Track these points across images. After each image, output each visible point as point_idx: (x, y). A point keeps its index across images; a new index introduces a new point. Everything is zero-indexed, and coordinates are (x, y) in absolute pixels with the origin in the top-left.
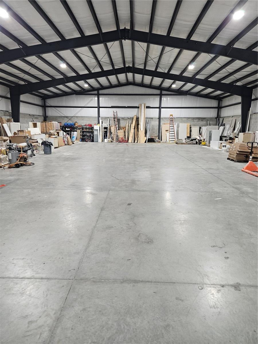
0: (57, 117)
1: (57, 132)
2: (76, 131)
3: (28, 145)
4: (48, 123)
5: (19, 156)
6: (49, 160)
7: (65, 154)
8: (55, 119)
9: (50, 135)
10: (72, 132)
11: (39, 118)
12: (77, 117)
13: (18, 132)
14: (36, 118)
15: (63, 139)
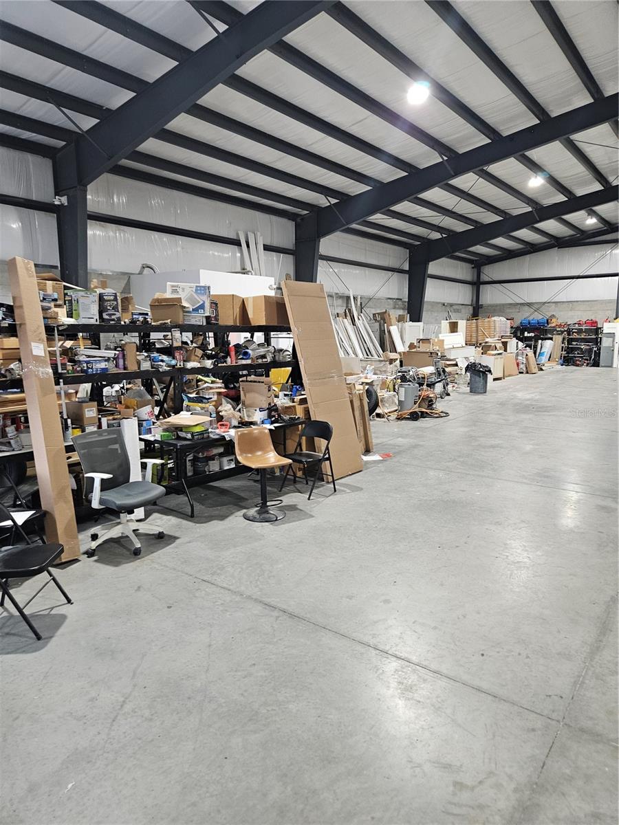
0: (503, 305)
1: (503, 342)
2: (551, 339)
3: (438, 371)
4: (483, 322)
5: (420, 396)
6: (481, 407)
7: (520, 395)
8: (498, 310)
9: (486, 349)
10: (540, 341)
11: (463, 311)
12: (556, 303)
13: (419, 342)
14: (457, 311)
15: (517, 359)
